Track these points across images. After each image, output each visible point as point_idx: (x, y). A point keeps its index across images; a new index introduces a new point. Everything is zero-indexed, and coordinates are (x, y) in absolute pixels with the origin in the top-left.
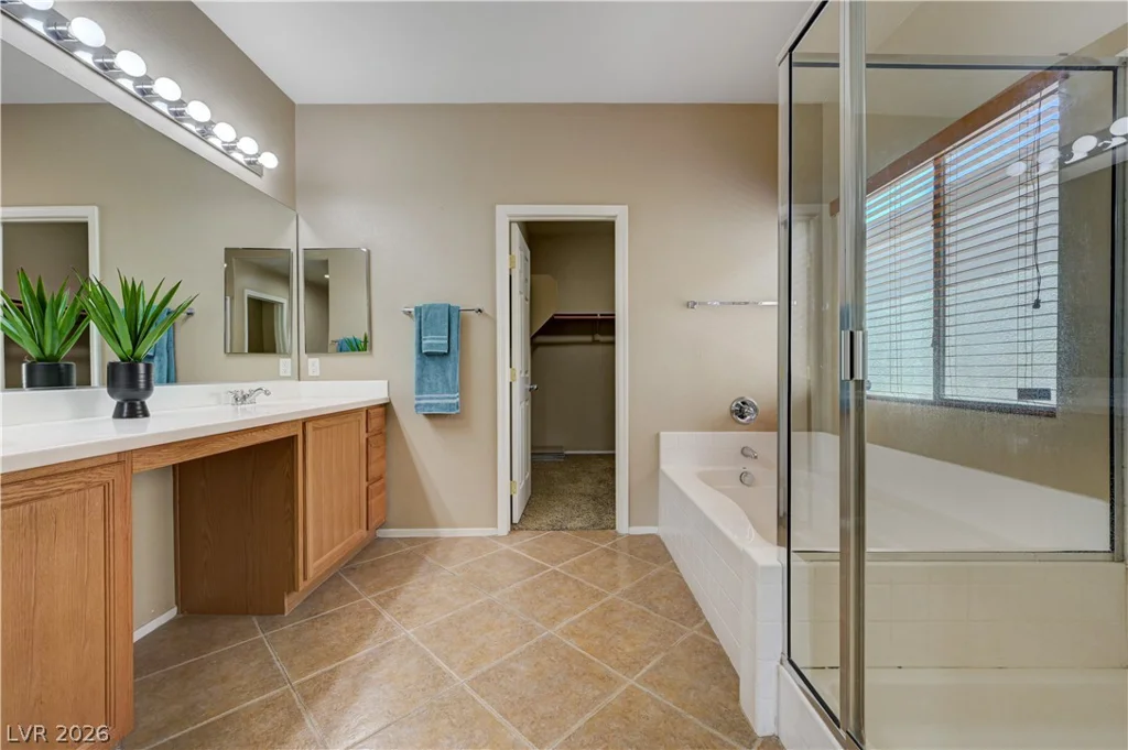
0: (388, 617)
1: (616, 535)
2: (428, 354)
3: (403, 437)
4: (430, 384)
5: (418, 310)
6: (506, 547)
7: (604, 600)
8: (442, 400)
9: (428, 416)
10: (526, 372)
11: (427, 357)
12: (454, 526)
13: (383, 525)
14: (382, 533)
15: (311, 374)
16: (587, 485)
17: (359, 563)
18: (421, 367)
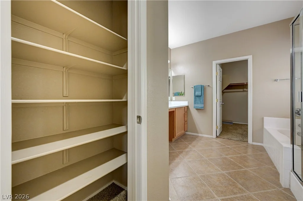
0: (190, 146)
1: (248, 144)
2: (197, 96)
3: (191, 113)
4: (197, 103)
5: (195, 86)
6: (215, 140)
7: (241, 155)
8: (200, 106)
9: (196, 109)
10: (221, 100)
11: (196, 97)
12: (202, 134)
13: (187, 131)
14: (187, 133)
15: (173, 100)
16: (240, 131)
17: (183, 137)
18: (195, 99)
